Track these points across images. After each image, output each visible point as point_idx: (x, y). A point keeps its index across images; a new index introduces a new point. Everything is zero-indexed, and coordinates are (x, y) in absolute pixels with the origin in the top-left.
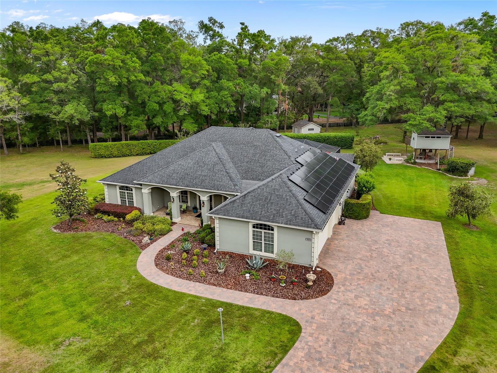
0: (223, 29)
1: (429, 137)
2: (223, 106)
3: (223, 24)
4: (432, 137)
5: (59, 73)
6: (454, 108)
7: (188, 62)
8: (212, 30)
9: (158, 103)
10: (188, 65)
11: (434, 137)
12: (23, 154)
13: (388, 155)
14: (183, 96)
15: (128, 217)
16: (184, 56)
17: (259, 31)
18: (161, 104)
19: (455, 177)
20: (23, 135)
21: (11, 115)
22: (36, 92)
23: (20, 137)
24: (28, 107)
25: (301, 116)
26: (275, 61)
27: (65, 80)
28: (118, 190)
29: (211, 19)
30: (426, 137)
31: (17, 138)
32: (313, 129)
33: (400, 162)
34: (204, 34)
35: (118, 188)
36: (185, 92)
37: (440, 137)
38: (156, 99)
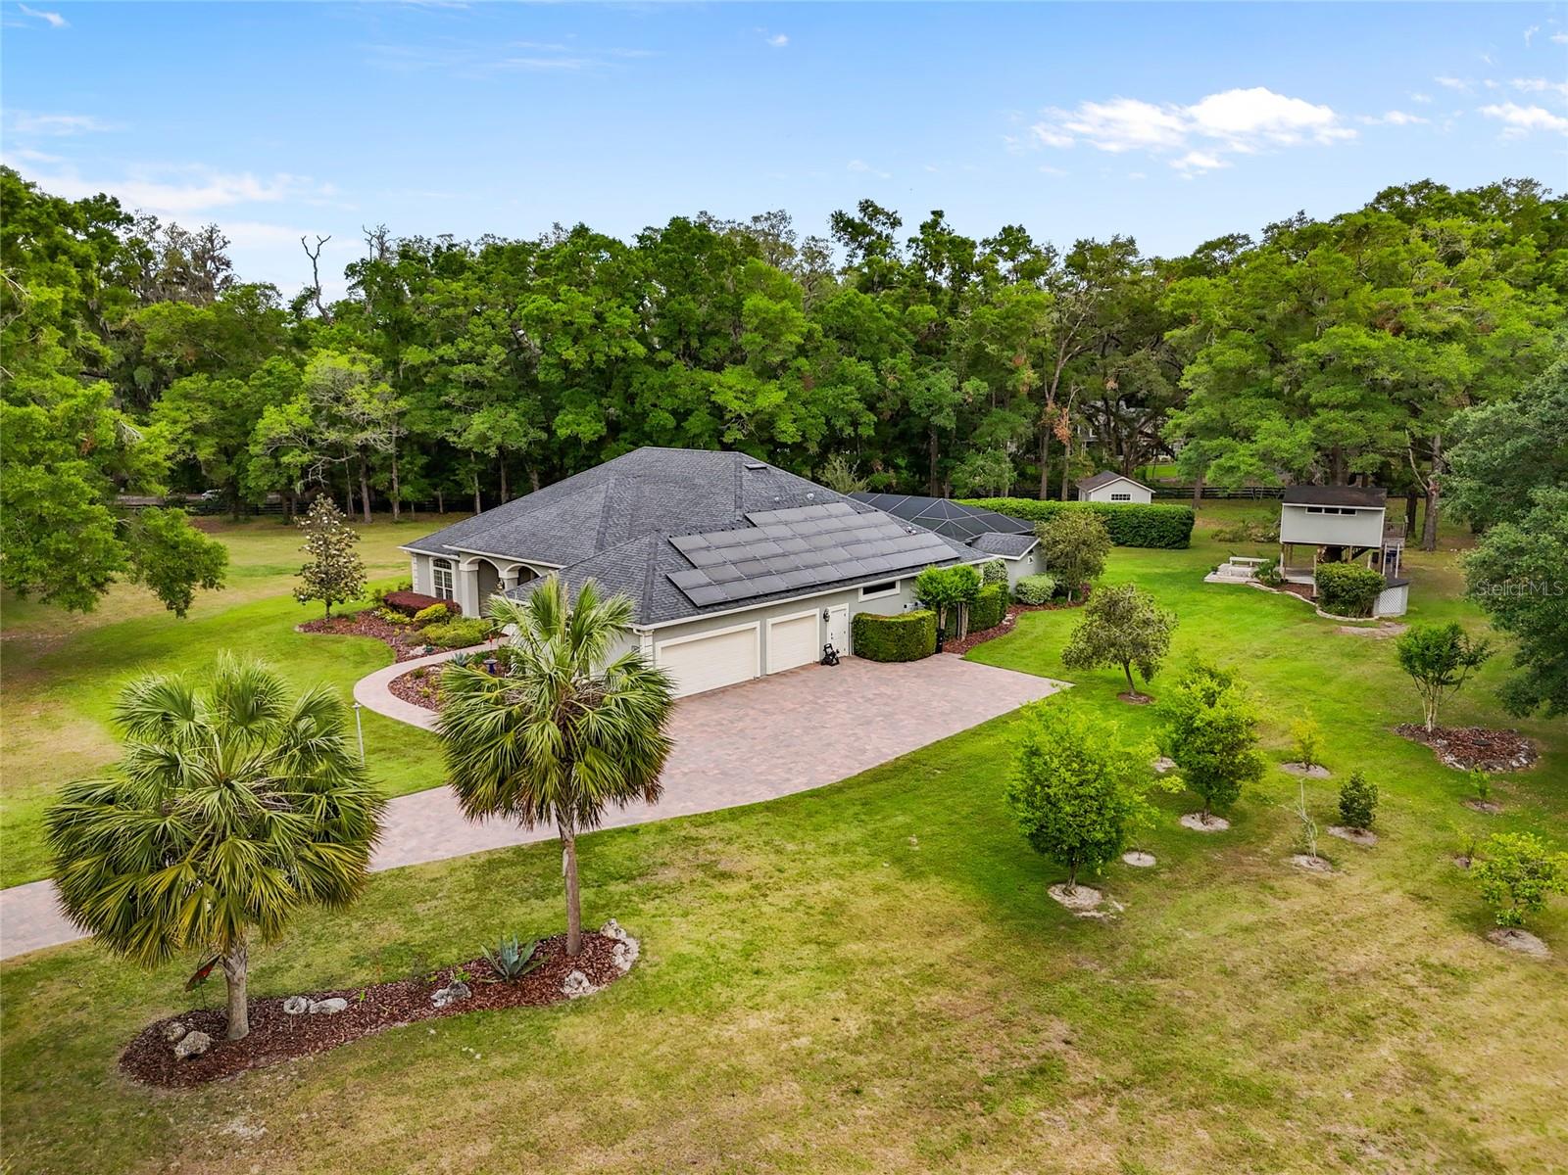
0: (897, 228)
1: (1319, 510)
2: (839, 423)
3: (898, 215)
4: (1328, 511)
5: (470, 344)
6: (1340, 423)
7: (756, 315)
8: (871, 232)
9: (674, 412)
10: (756, 321)
11: (1335, 511)
12: (397, 522)
13: (1234, 563)
14: (731, 394)
15: (420, 614)
16: (755, 301)
17: (1004, 229)
18: (681, 415)
19: (1328, 616)
20: (402, 481)
21: (368, 435)
22: (430, 385)
23: (396, 486)
24: (408, 417)
25: (1142, 464)
26: (1003, 309)
27: (478, 361)
28: (432, 568)
29: (867, 207)
30: (1311, 510)
31: (391, 487)
32: (1126, 497)
33: (1243, 580)
34: (846, 244)
35: (431, 563)
36: (739, 387)
37: (1352, 512)
38: (668, 402)
